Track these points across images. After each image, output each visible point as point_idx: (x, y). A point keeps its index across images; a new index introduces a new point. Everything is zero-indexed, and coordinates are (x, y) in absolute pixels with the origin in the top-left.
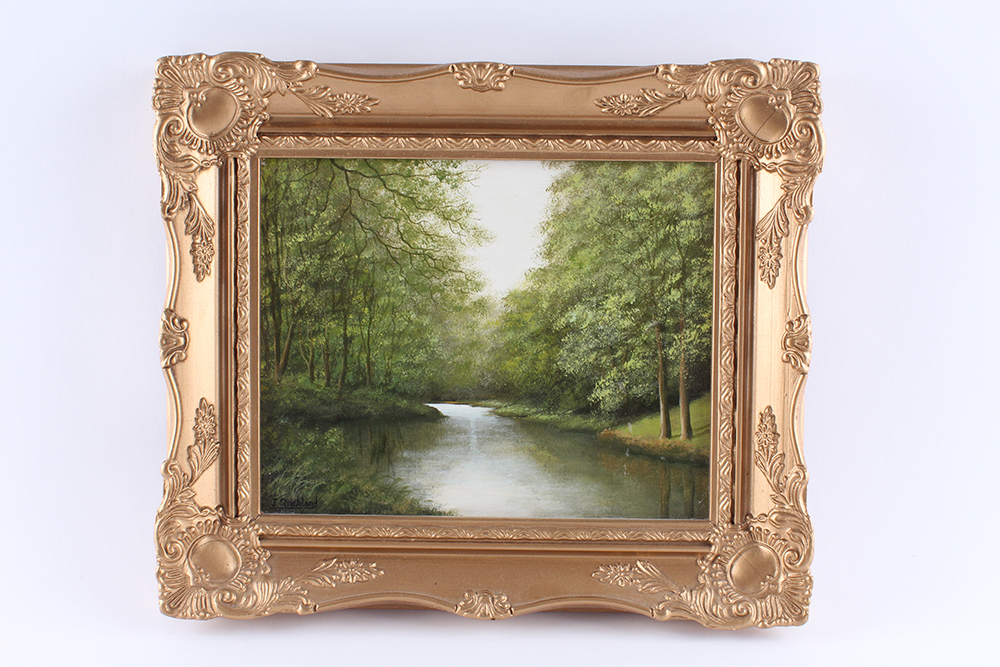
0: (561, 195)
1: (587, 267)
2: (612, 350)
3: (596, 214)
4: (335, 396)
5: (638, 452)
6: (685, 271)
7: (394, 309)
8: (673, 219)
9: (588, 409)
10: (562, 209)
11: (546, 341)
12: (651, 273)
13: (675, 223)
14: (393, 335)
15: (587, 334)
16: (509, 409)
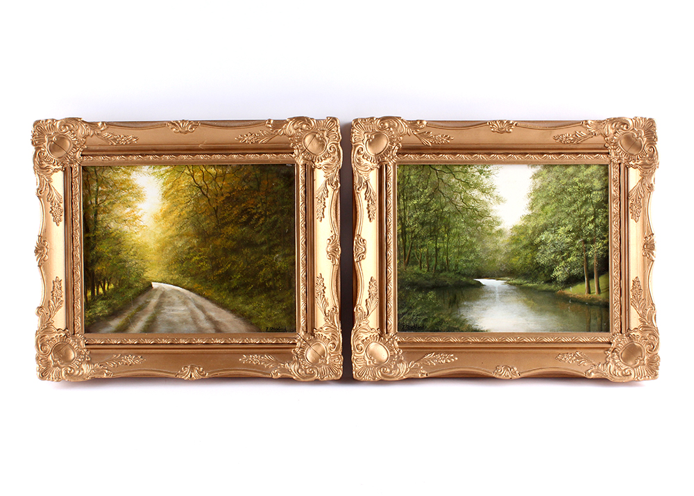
0: (537, 180)
1: (550, 214)
2: (562, 253)
3: (553, 189)
4: (431, 276)
5: (575, 301)
6: (596, 215)
7: (459, 235)
8: (589, 191)
9: (551, 281)
10: (537, 187)
11: (531, 249)
12: (579, 216)
13: (590, 193)
14: (459, 247)
15: (551, 246)
16: (514, 281)
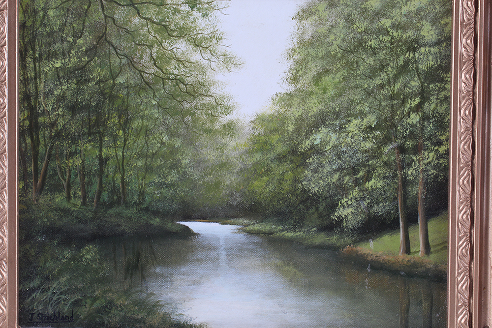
0: (307, 23)
1: (331, 92)
2: (354, 170)
3: (339, 42)
4: (90, 215)
5: (379, 267)
6: (424, 96)
7: (147, 132)
8: (413, 46)
9: (331, 226)
10: (307, 37)
11: (292, 162)
12: (392, 98)
13: (414, 50)
14: (147, 156)
15: (331, 156)
16: (257, 227)
